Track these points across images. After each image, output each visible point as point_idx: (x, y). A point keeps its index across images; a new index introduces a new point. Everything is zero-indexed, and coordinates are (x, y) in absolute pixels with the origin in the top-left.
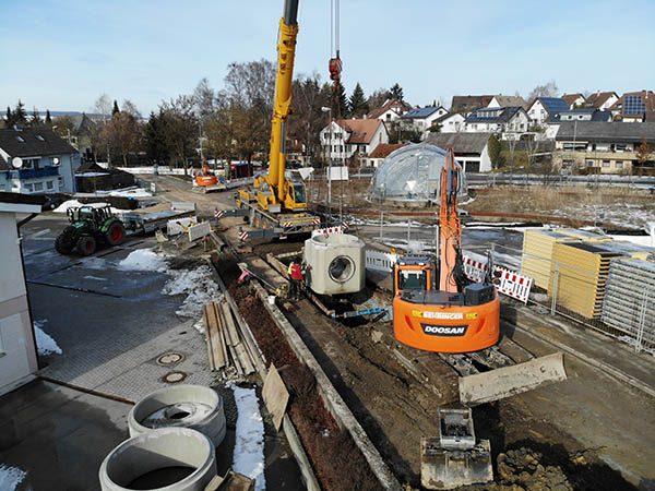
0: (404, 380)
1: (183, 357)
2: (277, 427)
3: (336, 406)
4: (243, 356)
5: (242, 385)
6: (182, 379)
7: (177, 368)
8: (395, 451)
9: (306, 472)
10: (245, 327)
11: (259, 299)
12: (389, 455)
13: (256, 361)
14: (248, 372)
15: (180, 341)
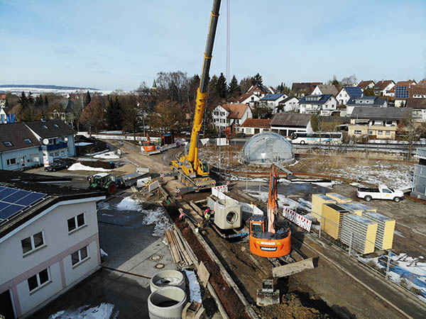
0: (253, 268)
1: (161, 257)
2: (205, 286)
3: (228, 279)
4: (187, 257)
5: (189, 269)
6: (163, 267)
7: (160, 262)
8: (249, 294)
9: (217, 302)
10: (186, 243)
11: (191, 229)
12: (247, 296)
13: (193, 259)
14: (190, 264)
15: (158, 250)
